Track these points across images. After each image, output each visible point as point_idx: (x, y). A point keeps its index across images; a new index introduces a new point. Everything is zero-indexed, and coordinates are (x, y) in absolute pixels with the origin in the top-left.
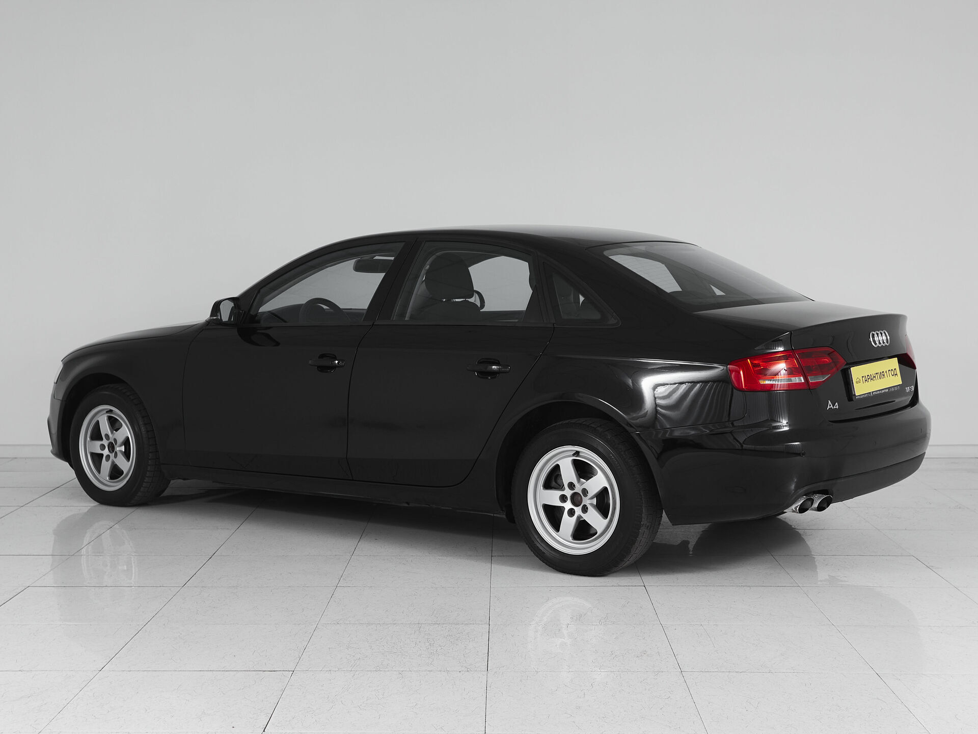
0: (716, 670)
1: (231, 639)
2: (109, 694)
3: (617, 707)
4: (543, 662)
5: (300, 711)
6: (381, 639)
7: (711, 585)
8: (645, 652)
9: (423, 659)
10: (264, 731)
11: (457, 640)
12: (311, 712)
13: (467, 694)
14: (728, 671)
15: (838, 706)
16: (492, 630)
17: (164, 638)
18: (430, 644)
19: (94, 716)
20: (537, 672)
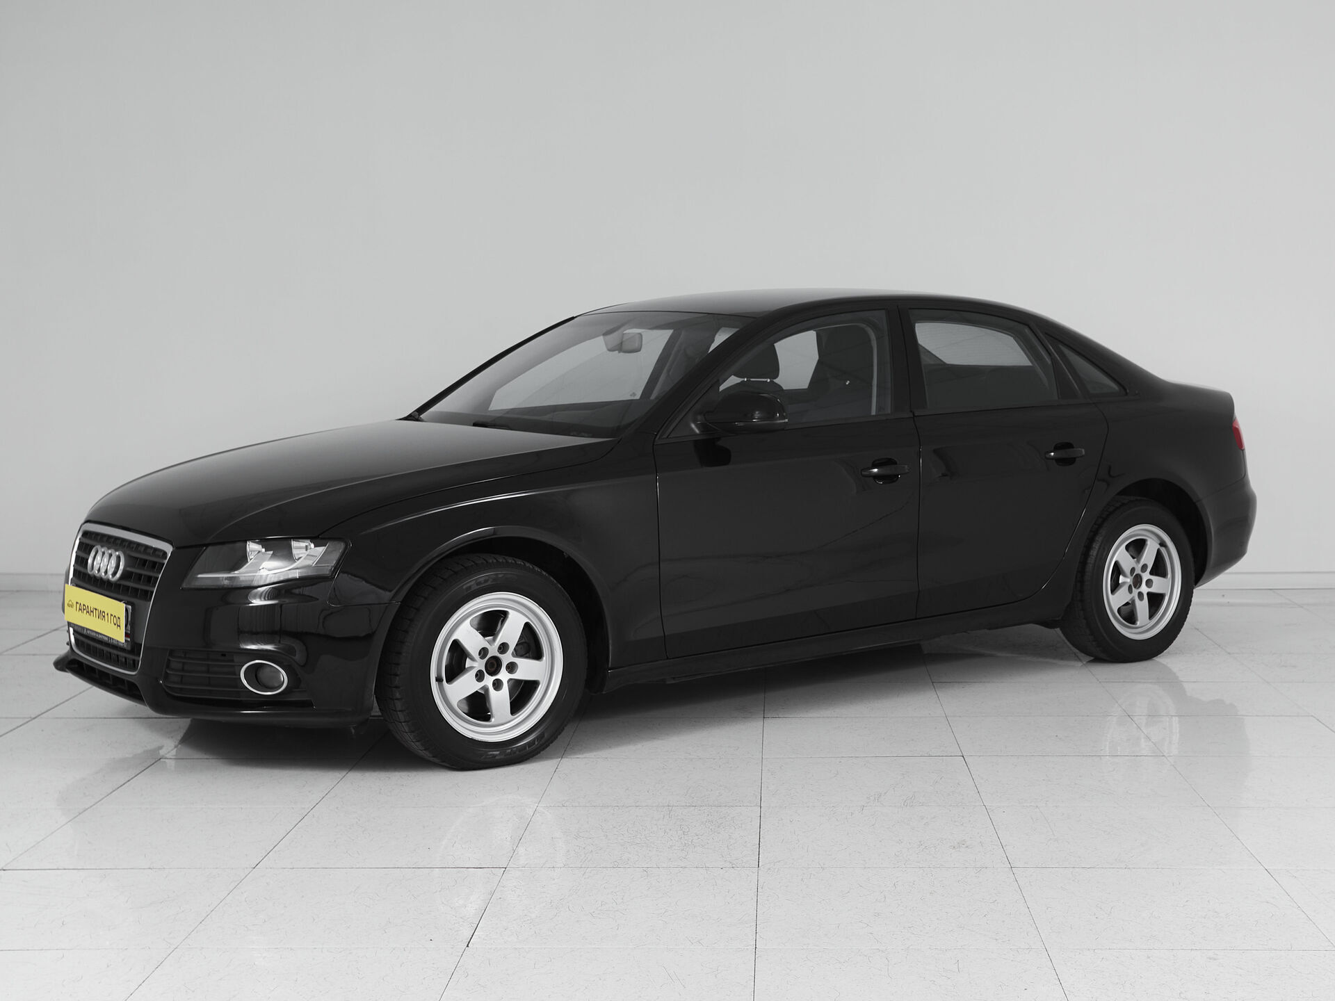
0: (1057, 865)
1: (424, 827)
2: (265, 898)
3: (928, 914)
4: (831, 855)
5: (514, 920)
6: (620, 826)
7: (1050, 754)
8: (964, 843)
9: (675, 852)
10: (468, 946)
11: (719, 827)
12: (529, 922)
13: (732, 897)
14: (1072, 866)
15: (1216, 912)
16: (765, 814)
17: (337, 825)
18: (684, 832)
19: (247, 927)
20: (823, 868)
